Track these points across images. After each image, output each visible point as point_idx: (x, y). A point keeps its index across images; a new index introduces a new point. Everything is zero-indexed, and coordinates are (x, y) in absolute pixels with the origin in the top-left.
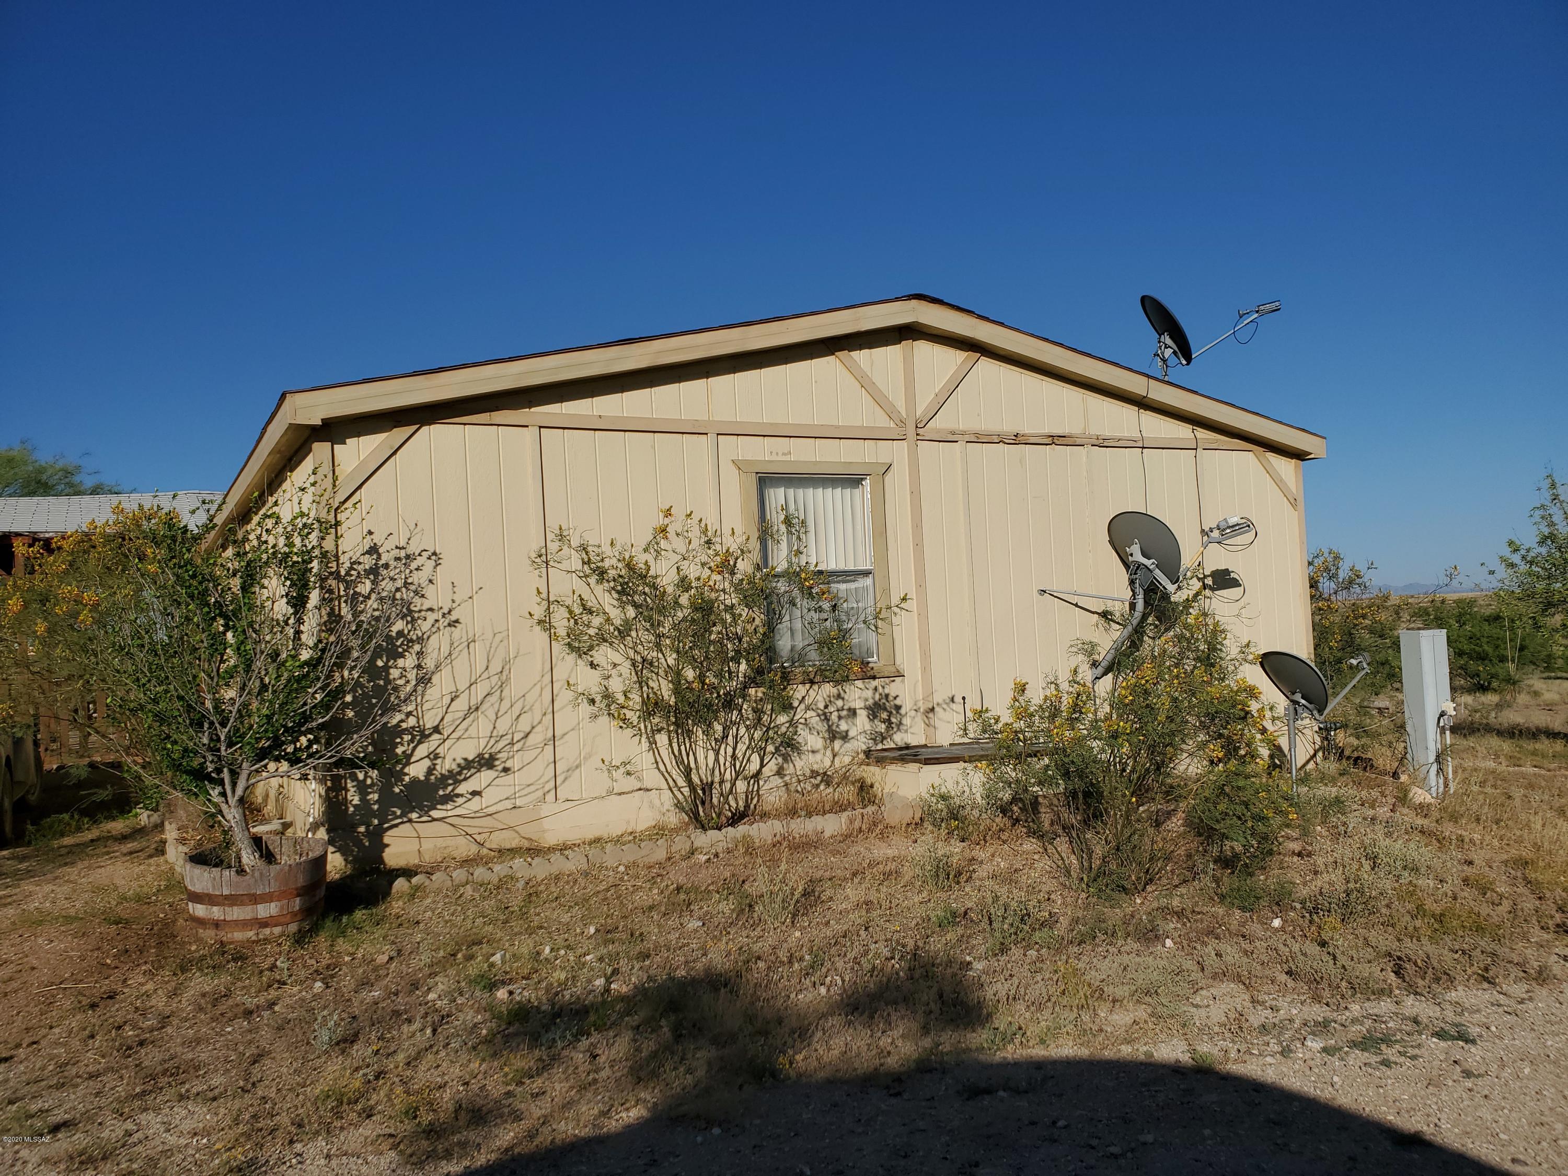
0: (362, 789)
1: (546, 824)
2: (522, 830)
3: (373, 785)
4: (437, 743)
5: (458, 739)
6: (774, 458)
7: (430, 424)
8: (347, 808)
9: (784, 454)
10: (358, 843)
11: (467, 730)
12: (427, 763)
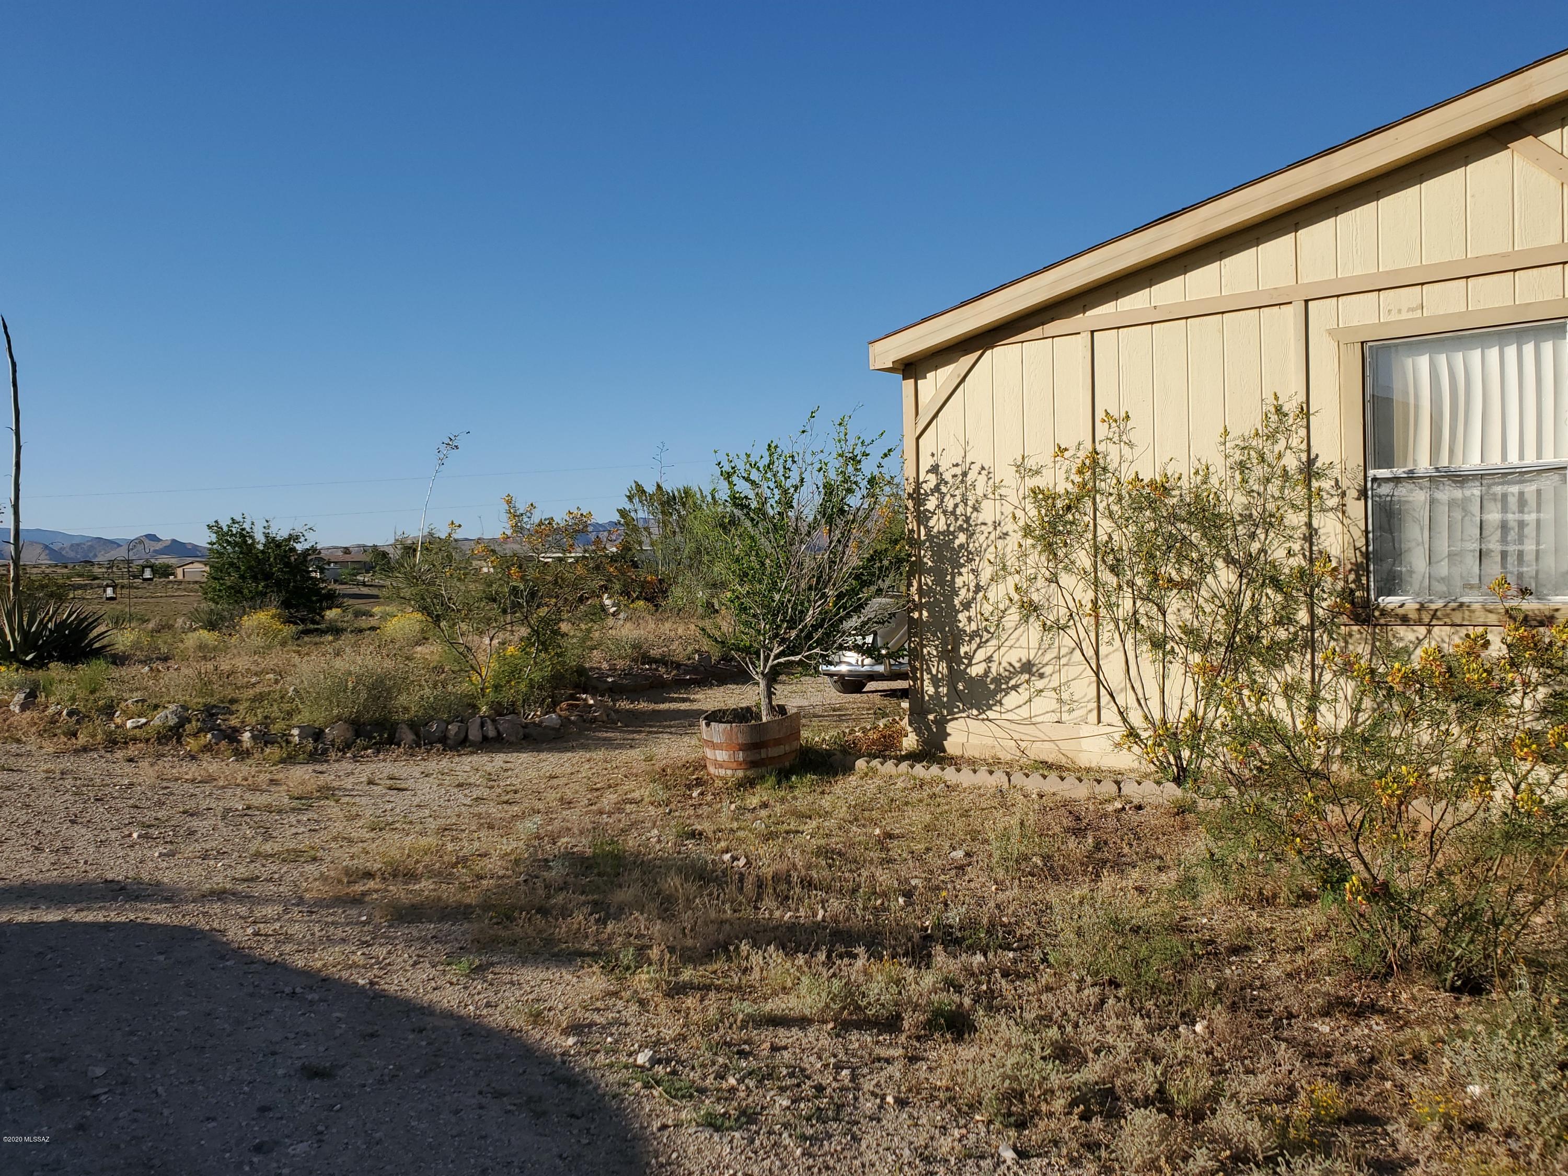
0: (935, 681)
1: (1085, 744)
2: (1064, 746)
3: (942, 679)
4: (993, 649)
5: (1011, 647)
6: (1394, 317)
7: (992, 348)
8: (923, 697)
9: (1411, 310)
10: (929, 729)
11: (1018, 639)
12: (984, 665)
